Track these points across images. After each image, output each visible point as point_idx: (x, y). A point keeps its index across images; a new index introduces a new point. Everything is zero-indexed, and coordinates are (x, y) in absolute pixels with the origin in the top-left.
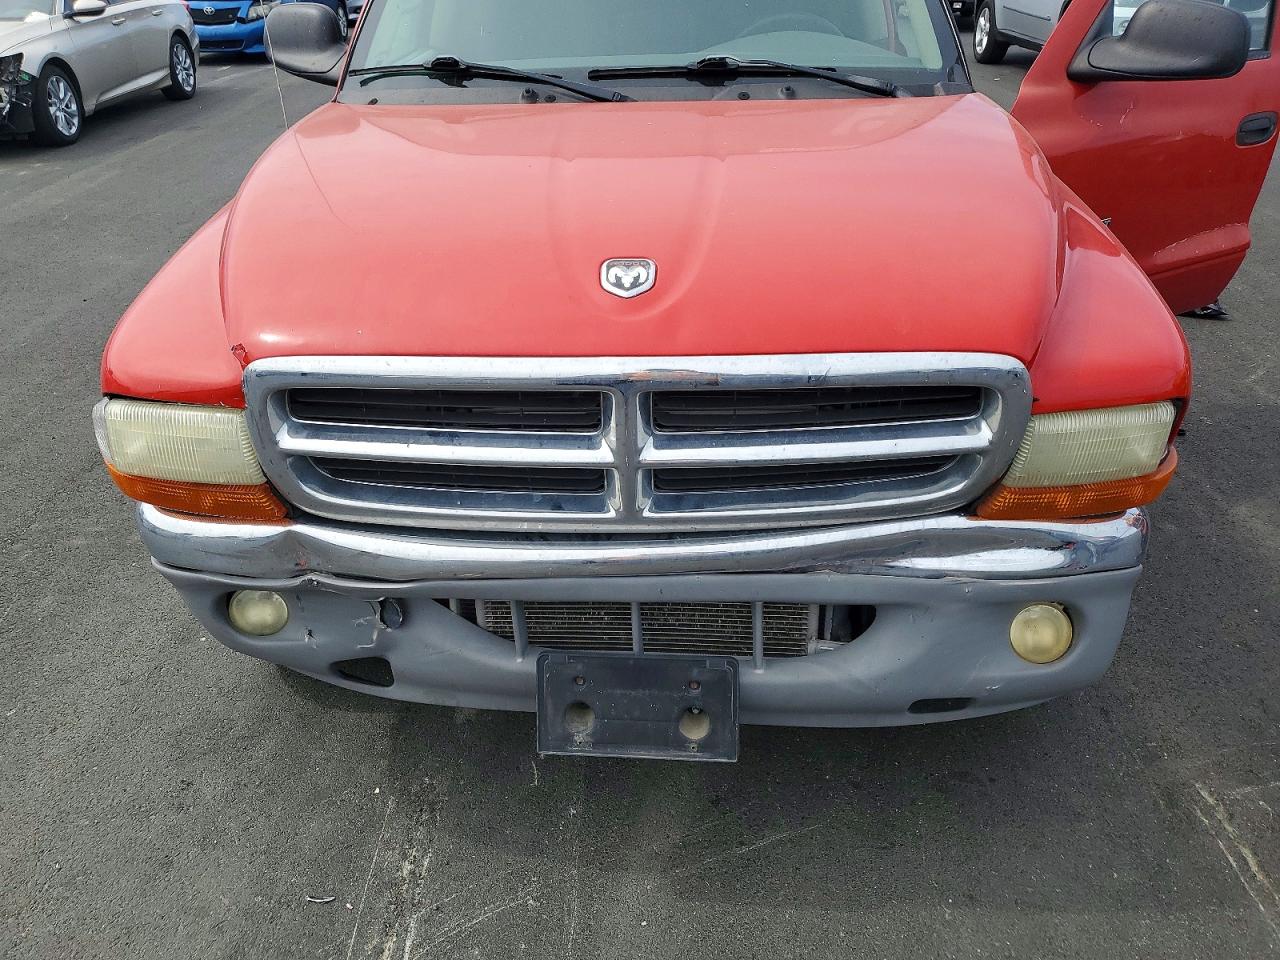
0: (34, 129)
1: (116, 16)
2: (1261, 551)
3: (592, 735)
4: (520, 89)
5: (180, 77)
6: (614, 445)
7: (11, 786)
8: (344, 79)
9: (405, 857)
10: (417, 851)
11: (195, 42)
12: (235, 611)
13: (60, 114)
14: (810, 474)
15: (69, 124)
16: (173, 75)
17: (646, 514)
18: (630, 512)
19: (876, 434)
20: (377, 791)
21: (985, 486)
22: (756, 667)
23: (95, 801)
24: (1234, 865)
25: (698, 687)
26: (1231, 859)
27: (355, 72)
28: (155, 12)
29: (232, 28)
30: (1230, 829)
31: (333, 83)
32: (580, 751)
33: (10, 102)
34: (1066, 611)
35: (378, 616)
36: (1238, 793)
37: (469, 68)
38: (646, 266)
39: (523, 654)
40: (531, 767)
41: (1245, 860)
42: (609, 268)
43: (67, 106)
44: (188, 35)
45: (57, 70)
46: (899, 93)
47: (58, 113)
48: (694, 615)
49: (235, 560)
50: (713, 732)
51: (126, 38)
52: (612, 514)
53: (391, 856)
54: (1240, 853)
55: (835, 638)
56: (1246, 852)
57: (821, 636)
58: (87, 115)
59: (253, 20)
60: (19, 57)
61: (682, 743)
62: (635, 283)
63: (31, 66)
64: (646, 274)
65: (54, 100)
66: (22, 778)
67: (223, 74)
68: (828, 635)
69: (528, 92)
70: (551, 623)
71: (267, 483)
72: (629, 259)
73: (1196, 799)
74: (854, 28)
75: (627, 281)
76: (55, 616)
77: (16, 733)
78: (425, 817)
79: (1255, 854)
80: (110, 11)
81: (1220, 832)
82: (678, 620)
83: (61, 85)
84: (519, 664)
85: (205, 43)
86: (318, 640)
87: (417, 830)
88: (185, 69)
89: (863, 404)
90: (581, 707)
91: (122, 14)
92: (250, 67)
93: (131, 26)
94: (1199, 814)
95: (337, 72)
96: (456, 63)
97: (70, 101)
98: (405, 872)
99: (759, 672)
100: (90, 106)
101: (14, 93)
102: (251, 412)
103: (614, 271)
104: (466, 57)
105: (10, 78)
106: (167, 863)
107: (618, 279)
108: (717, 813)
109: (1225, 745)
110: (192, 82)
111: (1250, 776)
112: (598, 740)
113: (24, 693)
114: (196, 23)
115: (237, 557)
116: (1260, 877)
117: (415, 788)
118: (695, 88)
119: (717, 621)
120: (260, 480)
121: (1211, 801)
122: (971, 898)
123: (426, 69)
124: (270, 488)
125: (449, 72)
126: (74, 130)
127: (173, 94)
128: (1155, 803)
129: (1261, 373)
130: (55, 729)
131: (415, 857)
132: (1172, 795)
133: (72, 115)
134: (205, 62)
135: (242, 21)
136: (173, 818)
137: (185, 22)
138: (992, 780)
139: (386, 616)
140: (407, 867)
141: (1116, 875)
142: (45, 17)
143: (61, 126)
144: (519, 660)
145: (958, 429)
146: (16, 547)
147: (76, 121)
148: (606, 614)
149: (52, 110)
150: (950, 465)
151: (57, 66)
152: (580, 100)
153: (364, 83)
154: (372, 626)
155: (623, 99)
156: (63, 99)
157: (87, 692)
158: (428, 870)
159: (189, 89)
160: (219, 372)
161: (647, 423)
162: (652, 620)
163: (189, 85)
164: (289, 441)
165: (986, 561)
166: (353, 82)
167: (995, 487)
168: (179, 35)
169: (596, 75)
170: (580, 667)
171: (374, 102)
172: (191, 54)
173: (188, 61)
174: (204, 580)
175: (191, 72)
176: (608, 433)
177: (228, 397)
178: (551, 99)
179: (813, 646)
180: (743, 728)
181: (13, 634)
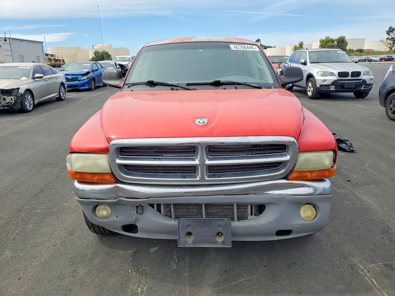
0: (20, 108)
1: (46, 79)
2: (371, 207)
3: (193, 241)
4: (170, 88)
5: (61, 95)
6: (199, 160)
7: (23, 273)
8: (123, 86)
9: (139, 287)
10: (143, 285)
11: (66, 86)
12: (97, 212)
13: (28, 104)
14: (247, 168)
15: (30, 107)
16: (59, 94)
17: (207, 179)
18: (202, 179)
19: (262, 157)
20: (130, 271)
21: (289, 171)
22: (235, 222)
23: (48, 276)
24: (370, 283)
25: (221, 226)
26: (369, 282)
27: (127, 84)
28: (56, 78)
29: (76, 82)
30: (368, 275)
31: (120, 88)
32: (189, 246)
33: (14, 100)
34: (314, 206)
35: (135, 211)
36: (370, 266)
37: (156, 83)
38: (206, 119)
39: (174, 220)
40: (173, 264)
41: (373, 282)
42: (197, 119)
43: (30, 102)
44: (65, 84)
45: (29, 92)
46: (263, 88)
47: (27, 104)
48: (218, 210)
49: (100, 194)
50: (225, 239)
51: (48, 85)
52: (198, 179)
53: (135, 287)
54: (372, 280)
55: (255, 215)
56: (373, 280)
57: (252, 214)
58: (35, 104)
59: (82, 80)
60: (19, 89)
61: (217, 243)
62: (203, 122)
63: (22, 91)
64: (206, 121)
65: (27, 100)
66: (27, 270)
67: (72, 94)
68: (253, 214)
69: (171, 88)
70: (181, 213)
71: (111, 173)
72: (201, 118)
73: (359, 268)
74: (251, 75)
75: (201, 122)
76: (33, 229)
77: (24, 259)
78: (144, 277)
79: (376, 280)
80: (45, 77)
81: (366, 275)
82: (214, 211)
83: (29, 96)
84: (173, 222)
85: (69, 86)
86: (119, 218)
87: (142, 280)
88: (63, 93)
89: (258, 149)
90: (189, 234)
91: (48, 78)
92: (81, 92)
93: (49, 82)
94: (360, 271)
95: (121, 85)
96: (153, 82)
97: (31, 100)
98: (139, 291)
99: (236, 223)
100: (36, 102)
101: (16, 98)
102: (111, 153)
103: (198, 120)
104: (156, 80)
105: (15, 94)
106: (70, 291)
107: (199, 121)
108: (226, 274)
109: (365, 254)
110: (64, 96)
111: (373, 262)
112: (194, 243)
113: (25, 249)
114: (67, 81)
115: (101, 194)
116: (377, 286)
117: (141, 270)
118: (212, 87)
119: (224, 211)
120: (110, 171)
121: (363, 268)
122: (299, 293)
123: (146, 83)
124: (112, 174)
125: (151, 84)
126: (31, 108)
127: (59, 99)
128: (348, 269)
129: (368, 165)
130: (35, 258)
131: (142, 287)
132: (352, 266)
133: (31, 104)
134: (68, 91)
135: (79, 80)
136: (71, 279)
137: (64, 81)
138: (303, 264)
139: (137, 211)
140: (140, 290)
141: (338, 287)
142: (27, 78)
143: (28, 107)
144: (173, 221)
145: (281, 156)
146: (20, 213)
147: (32, 106)
148: (195, 210)
149: (26, 103)
150: (281, 165)
151: (29, 91)
152: (184, 90)
153: (129, 87)
154: (134, 214)
155: (195, 89)
156: (29, 100)
157: (44, 248)
158: (146, 290)
159: (63, 98)
160: (103, 145)
161: (207, 155)
162: (207, 211)
163: (63, 97)
164: (118, 161)
165: (292, 191)
166: (126, 87)
167: (292, 171)
168: (62, 84)
169: (188, 85)
170: (189, 222)
171: (132, 91)
172: (65, 89)
173: (64, 91)
174: (91, 201)
175: (64, 93)
176: (198, 157)
177: (105, 151)
178: (177, 90)
179: (249, 217)
180: (233, 242)
181: (21, 234)
